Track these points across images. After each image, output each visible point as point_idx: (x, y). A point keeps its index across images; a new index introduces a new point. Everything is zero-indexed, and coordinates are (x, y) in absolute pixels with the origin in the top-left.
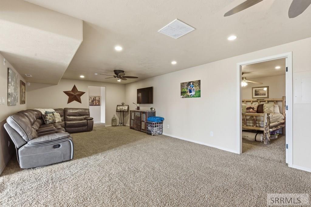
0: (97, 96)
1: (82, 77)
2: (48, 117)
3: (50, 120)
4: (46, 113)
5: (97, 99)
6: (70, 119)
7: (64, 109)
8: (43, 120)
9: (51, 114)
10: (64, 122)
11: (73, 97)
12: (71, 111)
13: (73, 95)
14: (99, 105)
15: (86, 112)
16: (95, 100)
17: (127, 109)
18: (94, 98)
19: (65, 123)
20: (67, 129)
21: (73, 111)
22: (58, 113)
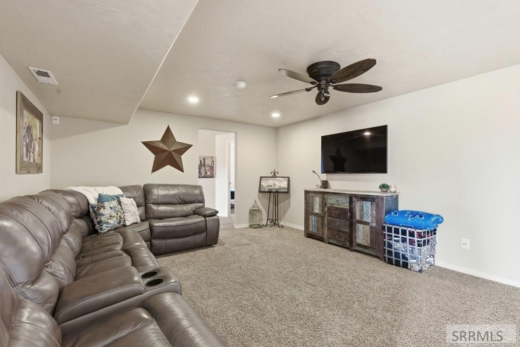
0: (207, 157)
1: (193, 100)
2: (106, 212)
3: (111, 221)
4: (101, 199)
5: (208, 162)
6: (161, 212)
7: (144, 186)
8: (92, 221)
9: (114, 203)
10: (146, 225)
11: (164, 155)
12: (162, 192)
13: (165, 151)
14: (212, 176)
15: (197, 195)
16: (204, 166)
17: (286, 186)
18: (202, 161)
19: (151, 227)
20: (156, 242)
21: (166, 192)
22: (130, 198)
